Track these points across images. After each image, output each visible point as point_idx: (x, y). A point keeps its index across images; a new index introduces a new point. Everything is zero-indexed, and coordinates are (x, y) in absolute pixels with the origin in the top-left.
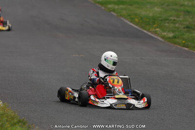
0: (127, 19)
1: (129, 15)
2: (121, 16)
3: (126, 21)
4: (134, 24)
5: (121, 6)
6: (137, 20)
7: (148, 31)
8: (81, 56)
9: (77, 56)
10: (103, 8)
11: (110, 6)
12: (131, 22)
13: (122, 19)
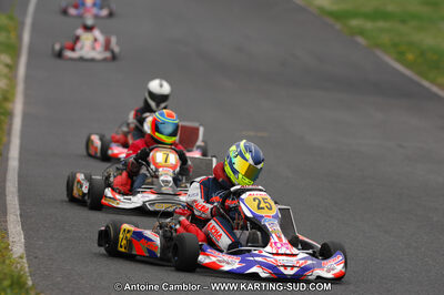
1: (395, 45)
2: (378, 46)
5: (381, 24)
6: (410, 57)
7: (433, 82)
10: (338, 26)
11: (354, 23)
12: (398, 60)
13: (379, 53)
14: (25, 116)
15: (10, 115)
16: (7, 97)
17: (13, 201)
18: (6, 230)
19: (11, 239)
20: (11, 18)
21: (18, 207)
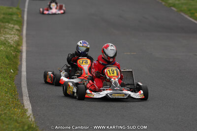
0: (186, 14)
1: (190, 10)
2: (181, 11)
3: (187, 16)
4: (193, 19)
5: (182, 1)
6: (196, 15)
8: (132, 54)
9: (129, 54)
10: (163, 3)
11: (171, 1)
12: (191, 17)
13: (183, 14)
14: (27, 52)
15: (21, 52)
16: (19, 44)
17: (25, 90)
18: (23, 103)
19: (25, 108)
20: (18, 9)
21: (27, 92)
